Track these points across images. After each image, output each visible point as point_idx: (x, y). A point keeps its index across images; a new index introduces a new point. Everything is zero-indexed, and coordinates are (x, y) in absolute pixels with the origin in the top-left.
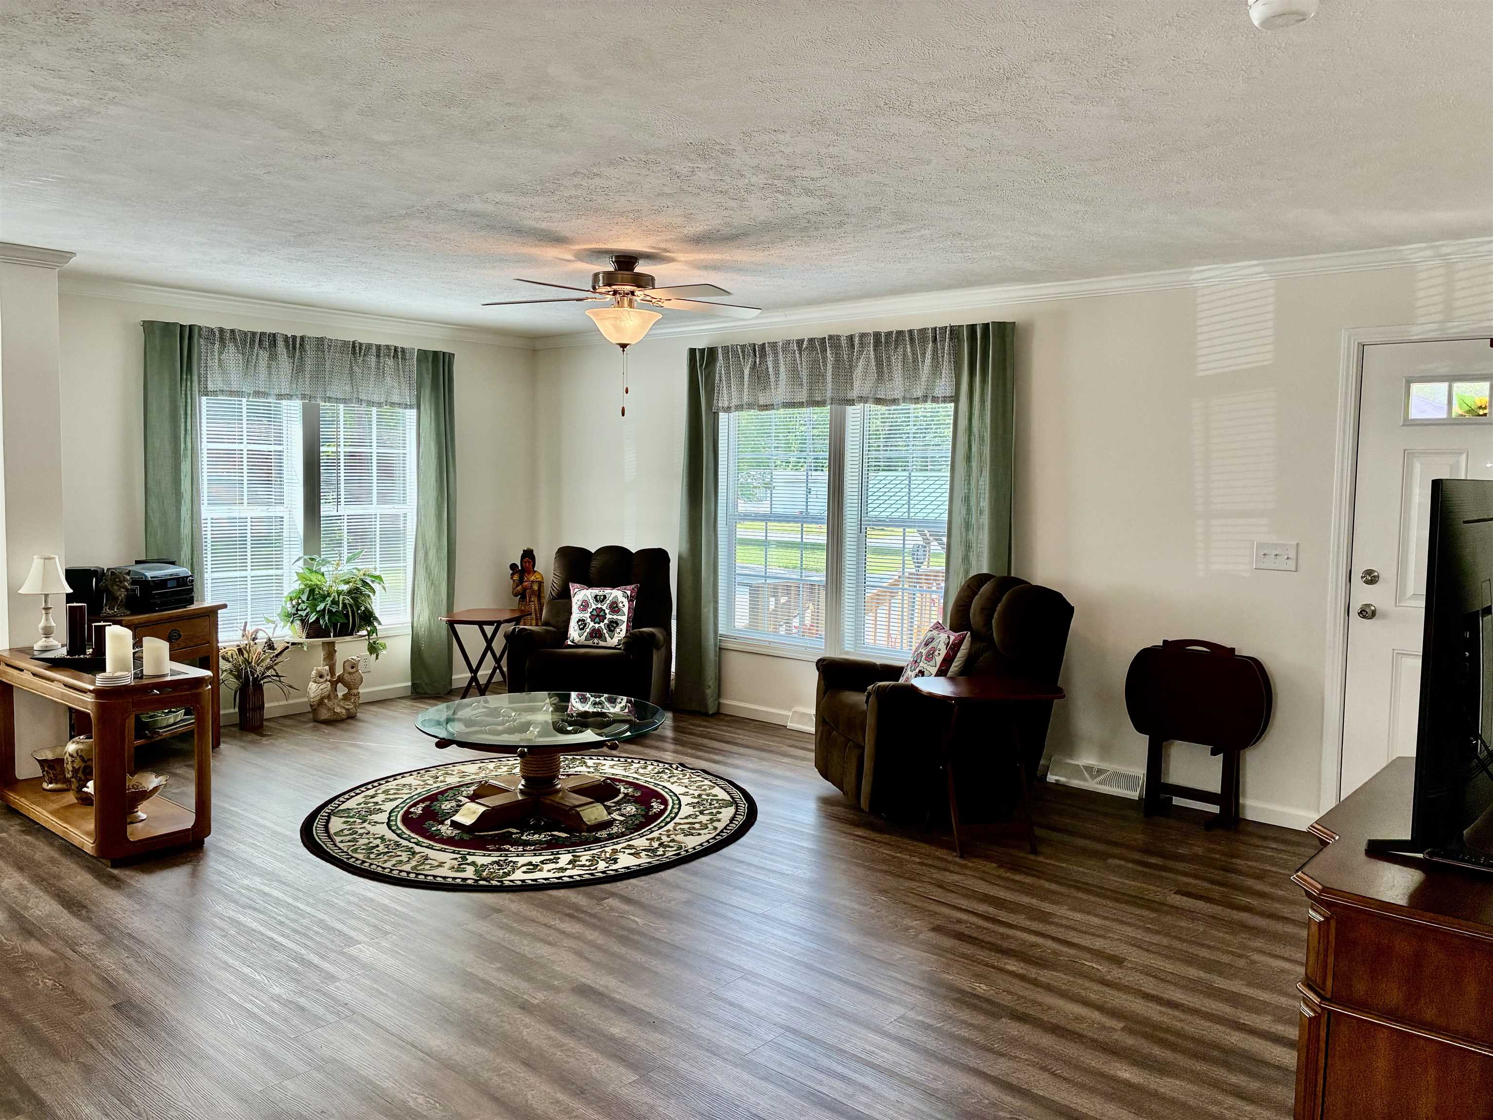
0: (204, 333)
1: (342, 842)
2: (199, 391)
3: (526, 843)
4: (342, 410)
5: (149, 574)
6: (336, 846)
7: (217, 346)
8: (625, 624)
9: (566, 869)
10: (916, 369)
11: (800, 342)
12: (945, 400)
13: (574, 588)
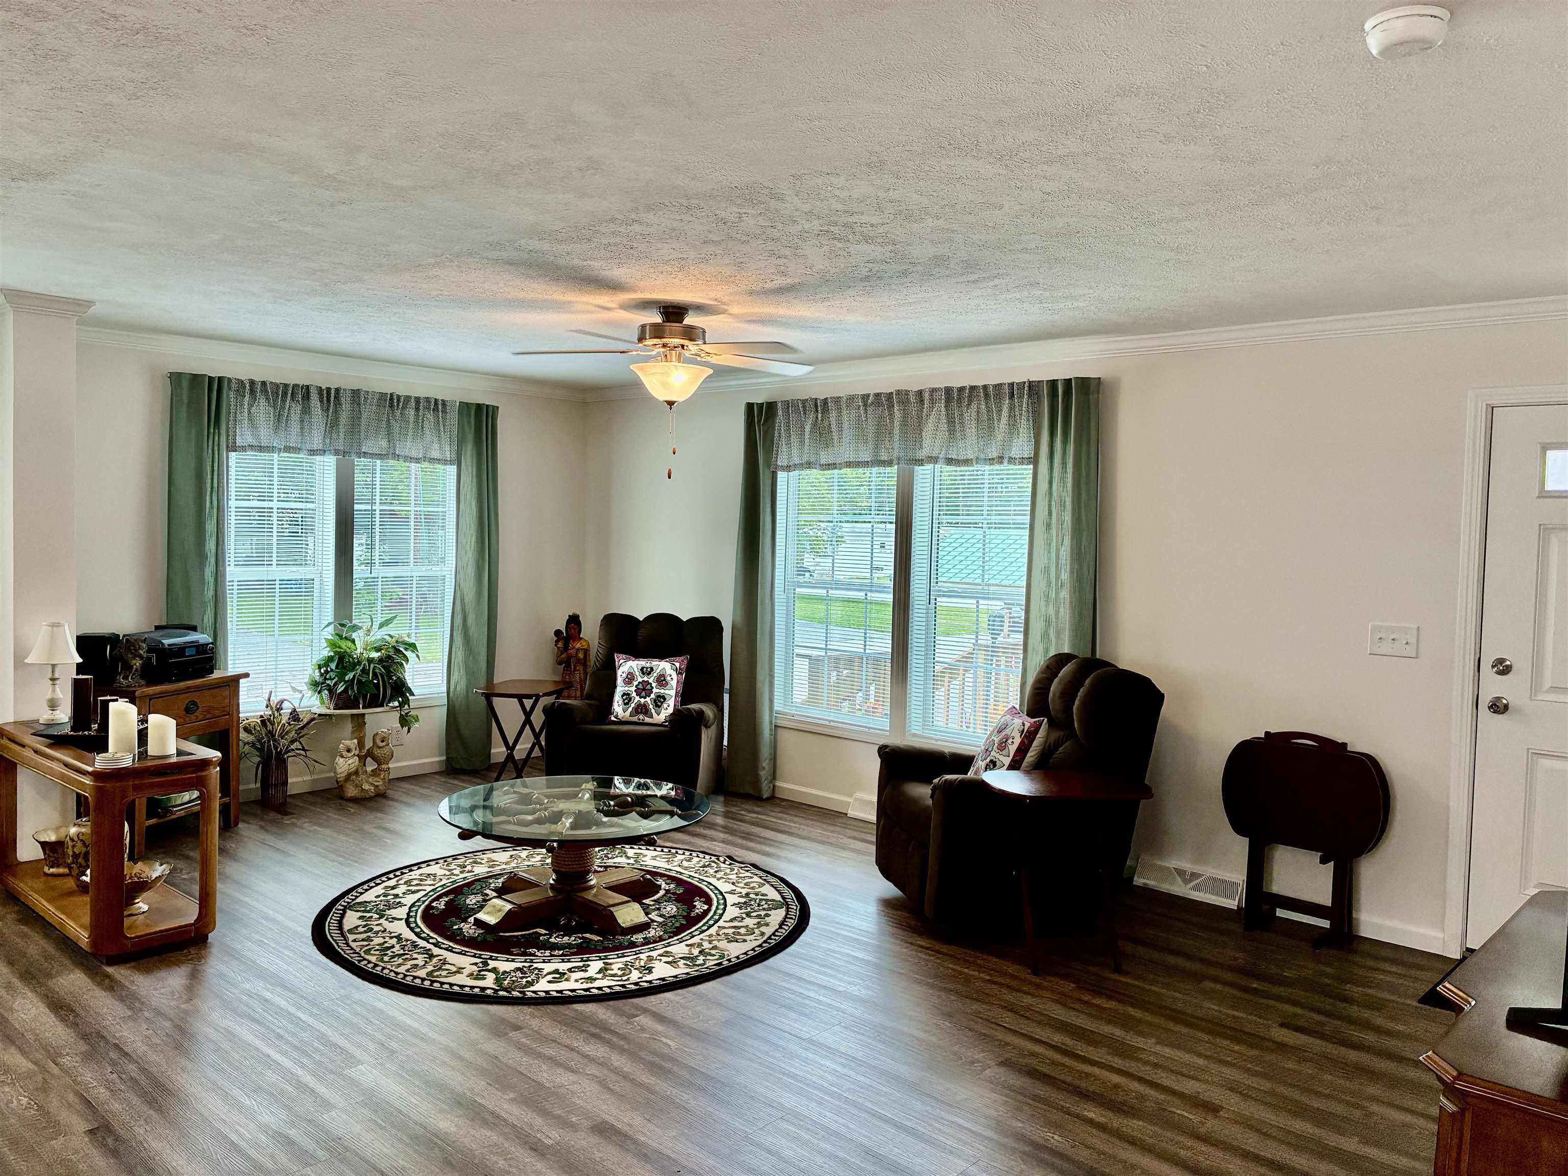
0: (234, 385)
1: (355, 941)
2: (227, 446)
3: (554, 947)
4: (378, 466)
5: (167, 642)
6: (348, 945)
7: (247, 398)
8: (673, 699)
9: (596, 979)
10: (991, 427)
11: (865, 397)
12: (1022, 461)
13: (619, 659)
